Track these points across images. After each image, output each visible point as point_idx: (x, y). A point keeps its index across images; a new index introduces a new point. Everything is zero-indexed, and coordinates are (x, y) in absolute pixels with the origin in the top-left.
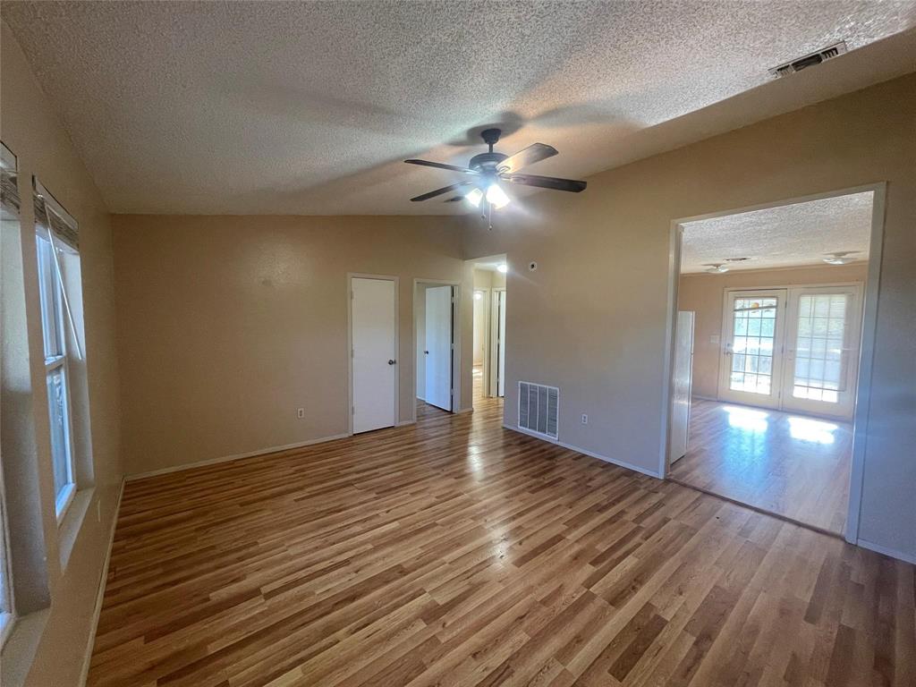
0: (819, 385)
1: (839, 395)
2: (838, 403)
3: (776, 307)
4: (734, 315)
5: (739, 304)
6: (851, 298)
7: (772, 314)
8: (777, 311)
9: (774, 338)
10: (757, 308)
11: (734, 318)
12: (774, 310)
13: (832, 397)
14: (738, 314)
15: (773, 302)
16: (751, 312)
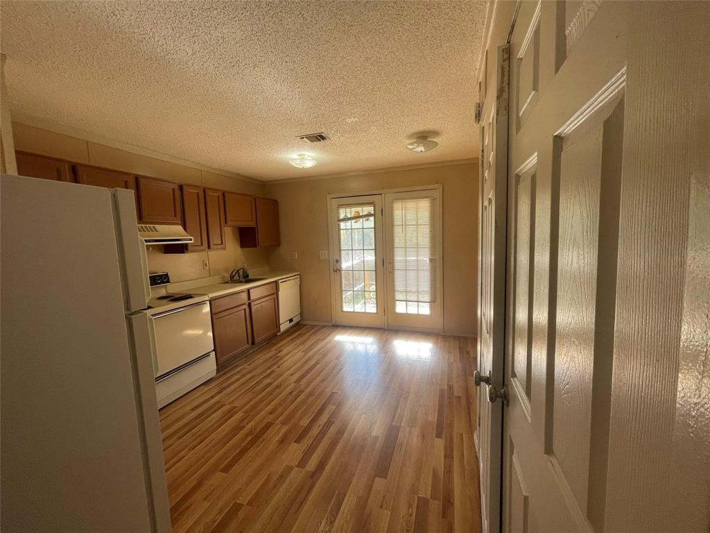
0: (415, 298)
1: (431, 307)
2: (431, 315)
3: (374, 215)
4: (339, 226)
5: (343, 213)
6: (433, 200)
7: (370, 223)
8: (375, 218)
9: (375, 249)
10: (357, 217)
11: (339, 229)
12: (372, 218)
13: (425, 310)
14: (342, 225)
15: (370, 209)
16: (353, 221)
